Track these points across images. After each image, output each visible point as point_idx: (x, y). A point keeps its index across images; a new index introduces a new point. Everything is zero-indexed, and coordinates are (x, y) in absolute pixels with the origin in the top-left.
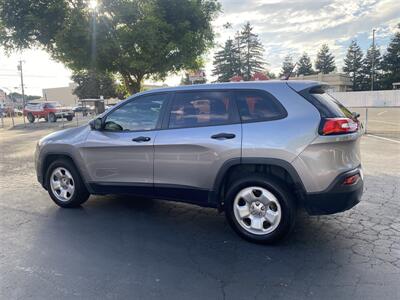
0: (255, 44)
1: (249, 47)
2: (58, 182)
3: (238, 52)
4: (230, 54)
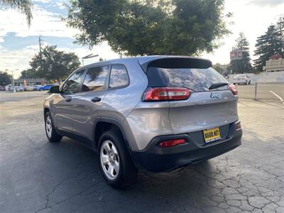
3: (280, 34)
4: (272, 37)
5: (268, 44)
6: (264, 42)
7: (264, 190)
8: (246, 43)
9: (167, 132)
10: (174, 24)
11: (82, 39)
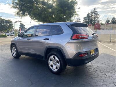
0: (97, 14)
1: (95, 15)
2: (14, 51)
3: (91, 17)
4: (88, 18)
5: (87, 20)
6: (86, 19)
7: (109, 71)
8: (80, 20)
9: (80, 51)
10: (58, 10)
11: (18, 14)
